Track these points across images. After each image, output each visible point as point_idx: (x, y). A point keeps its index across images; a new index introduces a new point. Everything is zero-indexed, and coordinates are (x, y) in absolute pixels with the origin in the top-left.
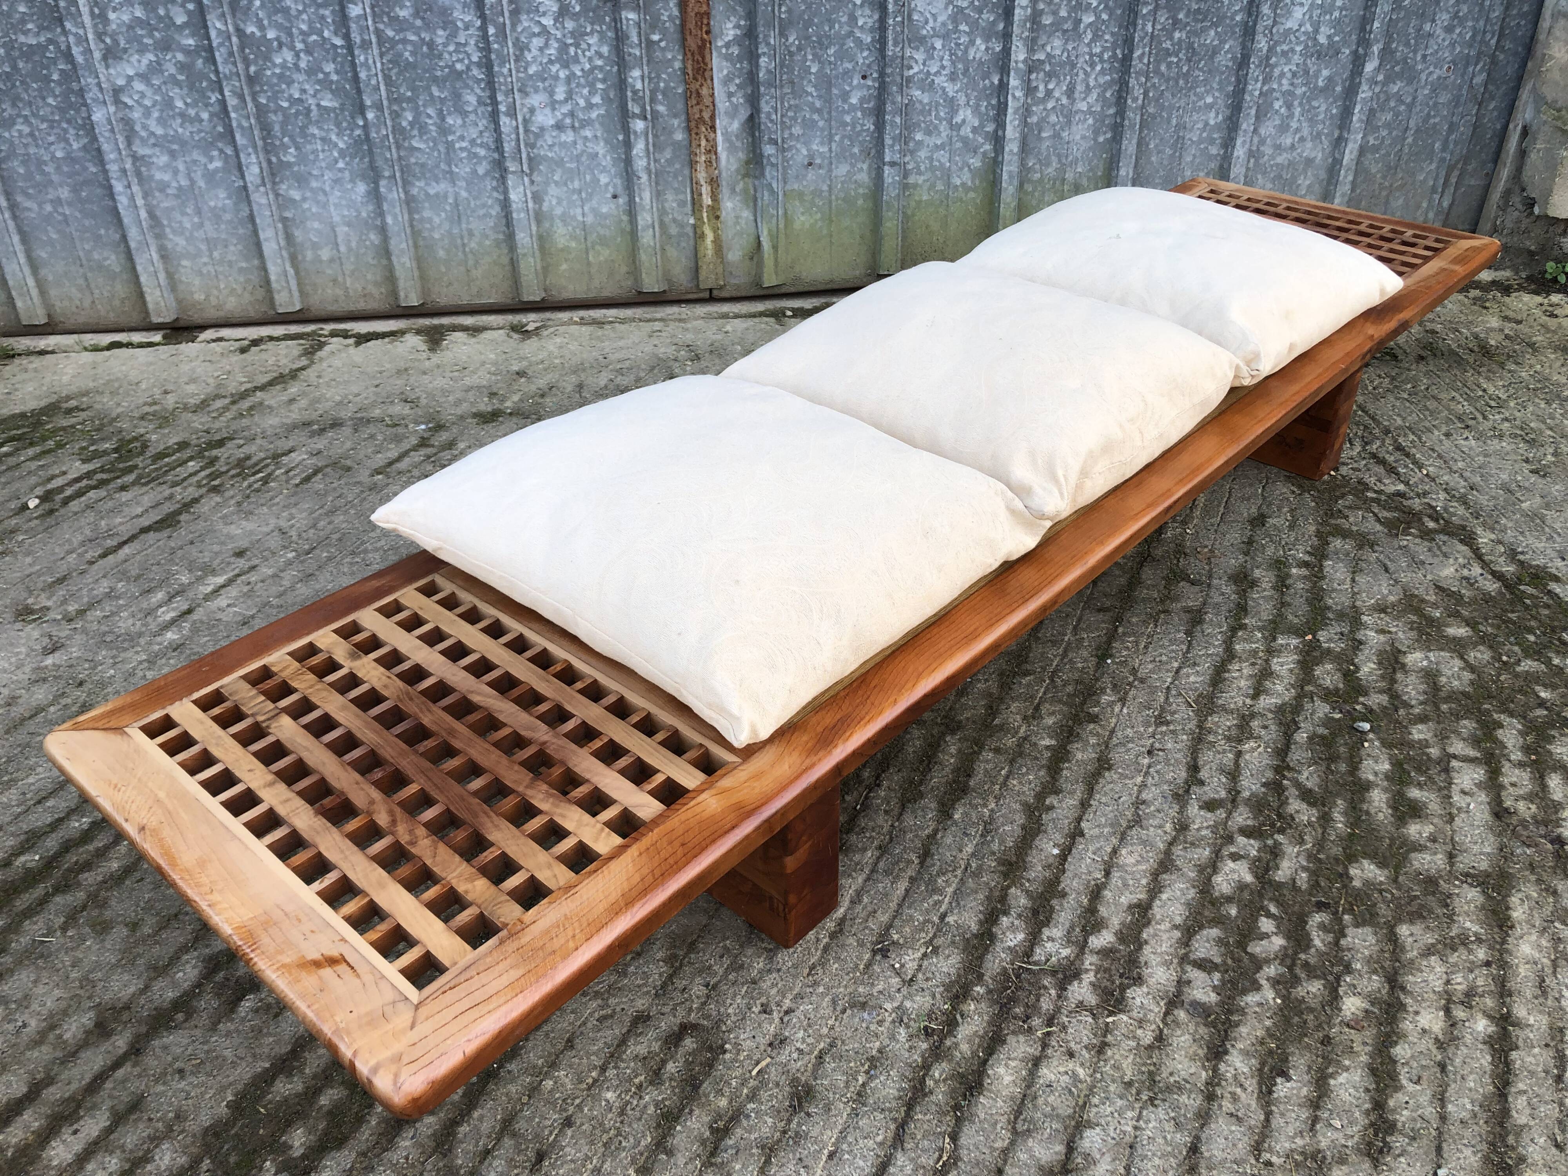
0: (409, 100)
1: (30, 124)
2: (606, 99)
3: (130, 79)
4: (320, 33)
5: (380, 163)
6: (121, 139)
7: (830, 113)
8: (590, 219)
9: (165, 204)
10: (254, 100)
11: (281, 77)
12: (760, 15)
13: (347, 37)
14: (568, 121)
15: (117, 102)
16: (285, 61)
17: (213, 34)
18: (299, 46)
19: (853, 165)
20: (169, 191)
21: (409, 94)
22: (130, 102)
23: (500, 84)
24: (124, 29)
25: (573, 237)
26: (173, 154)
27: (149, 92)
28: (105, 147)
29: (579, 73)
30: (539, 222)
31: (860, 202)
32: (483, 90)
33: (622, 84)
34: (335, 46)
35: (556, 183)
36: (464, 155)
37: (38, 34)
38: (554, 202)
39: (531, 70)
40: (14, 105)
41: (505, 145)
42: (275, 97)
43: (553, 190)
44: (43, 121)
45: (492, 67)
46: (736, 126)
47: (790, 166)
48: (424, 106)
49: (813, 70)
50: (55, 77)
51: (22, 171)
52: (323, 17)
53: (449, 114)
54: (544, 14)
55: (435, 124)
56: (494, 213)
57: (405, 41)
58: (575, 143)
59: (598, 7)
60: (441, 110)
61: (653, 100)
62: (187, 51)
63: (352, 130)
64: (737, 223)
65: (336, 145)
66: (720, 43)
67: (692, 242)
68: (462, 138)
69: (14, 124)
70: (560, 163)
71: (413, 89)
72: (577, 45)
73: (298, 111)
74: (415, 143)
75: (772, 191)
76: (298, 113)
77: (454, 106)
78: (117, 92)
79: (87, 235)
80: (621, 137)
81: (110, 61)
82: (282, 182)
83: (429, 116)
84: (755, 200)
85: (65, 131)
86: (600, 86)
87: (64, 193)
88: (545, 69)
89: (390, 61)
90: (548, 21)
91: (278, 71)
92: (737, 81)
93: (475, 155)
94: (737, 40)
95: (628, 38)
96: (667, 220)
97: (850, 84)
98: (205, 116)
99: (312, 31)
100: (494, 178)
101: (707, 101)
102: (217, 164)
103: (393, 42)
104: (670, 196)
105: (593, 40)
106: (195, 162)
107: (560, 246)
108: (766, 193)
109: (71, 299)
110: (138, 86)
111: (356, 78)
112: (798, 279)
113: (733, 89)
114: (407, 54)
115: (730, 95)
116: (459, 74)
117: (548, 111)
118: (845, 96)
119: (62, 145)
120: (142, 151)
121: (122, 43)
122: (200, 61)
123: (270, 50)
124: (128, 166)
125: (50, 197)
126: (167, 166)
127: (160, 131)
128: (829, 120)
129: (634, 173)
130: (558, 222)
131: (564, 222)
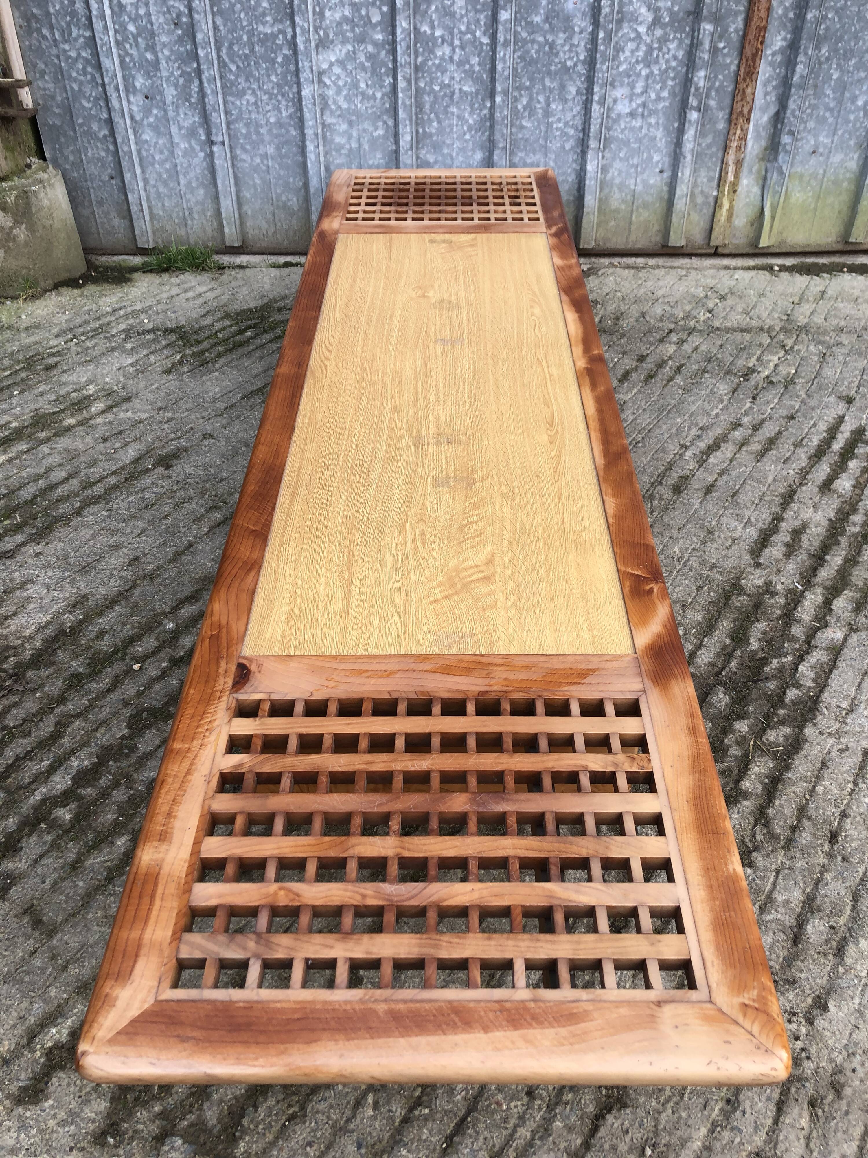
0: (527, 88)
1: (256, 96)
2: (673, 94)
3: (331, 64)
4: (473, 34)
5: (497, 136)
6: (318, 111)
7: (839, 111)
8: (639, 188)
9: (338, 161)
10: (416, 83)
11: (439, 67)
12: (805, 30)
13: (494, 38)
14: (640, 110)
15: (320, 81)
16: (444, 54)
17: (399, 31)
18: (457, 42)
19: (846, 155)
20: (343, 151)
21: (528, 83)
22: (328, 82)
23: (599, 78)
24: (334, 25)
25: (624, 201)
26: (350, 124)
27: (343, 76)
28: (307, 115)
29: (656, 72)
30: (601, 189)
31: (845, 184)
32: (582, 83)
33: (687, 82)
34: (481, 44)
35: (621, 159)
36: (558, 133)
37: (272, 25)
38: (616, 174)
39: (621, 69)
40: (247, 80)
41: (592, 127)
42: (431, 82)
43: (617, 164)
44: (265, 94)
45: (595, 65)
46: (765, 118)
47: (797, 153)
48: (537, 94)
49: (835, 77)
50: (280, 60)
51: (244, 131)
52: (478, 21)
53: (554, 101)
54: (641, 23)
55: (542, 108)
56: (570, 180)
57: (533, 41)
58: (641, 128)
59: (683, 18)
60: (549, 97)
61: (708, 96)
62: (375, 44)
63: (481, 110)
64: (748, 196)
65: (467, 121)
66: (769, 52)
67: (711, 210)
68: (559, 120)
69: (245, 95)
70: (626, 143)
71: (532, 79)
72: (660, 49)
73: (445, 93)
74: (524, 123)
75: (781, 173)
76: (445, 95)
77: (559, 95)
78: (320, 74)
79: (281, 182)
80: (676, 125)
81: (320, 49)
82: (423, 147)
83: (539, 102)
84: (765, 179)
85: (279, 102)
86: (670, 83)
87: (271, 150)
88: (632, 68)
89: (519, 57)
90: (642, 29)
91: (437, 62)
92: (774, 83)
93: (566, 134)
94: (782, 50)
95: (701, 44)
96: (697, 191)
97: (860, 90)
98: (379, 95)
99: (469, 30)
100: (575, 152)
101: (749, 98)
102: (381, 132)
103: (525, 41)
104: (703, 173)
105: (672, 46)
106: (364, 130)
107: (613, 208)
108: (775, 174)
109: (260, 228)
110: (337, 70)
111: (493, 69)
112: (782, 243)
113: (770, 89)
114: (533, 51)
115: (766, 94)
116: (567, 69)
117: (626, 102)
118: (854, 99)
119: (276, 112)
120: (329, 120)
121: (331, 35)
122: (384, 52)
123: (435, 45)
124: (320, 131)
125: (260, 152)
126: (345, 132)
127: (345, 106)
128: (837, 118)
129: (681, 153)
130: (616, 189)
131: (620, 189)
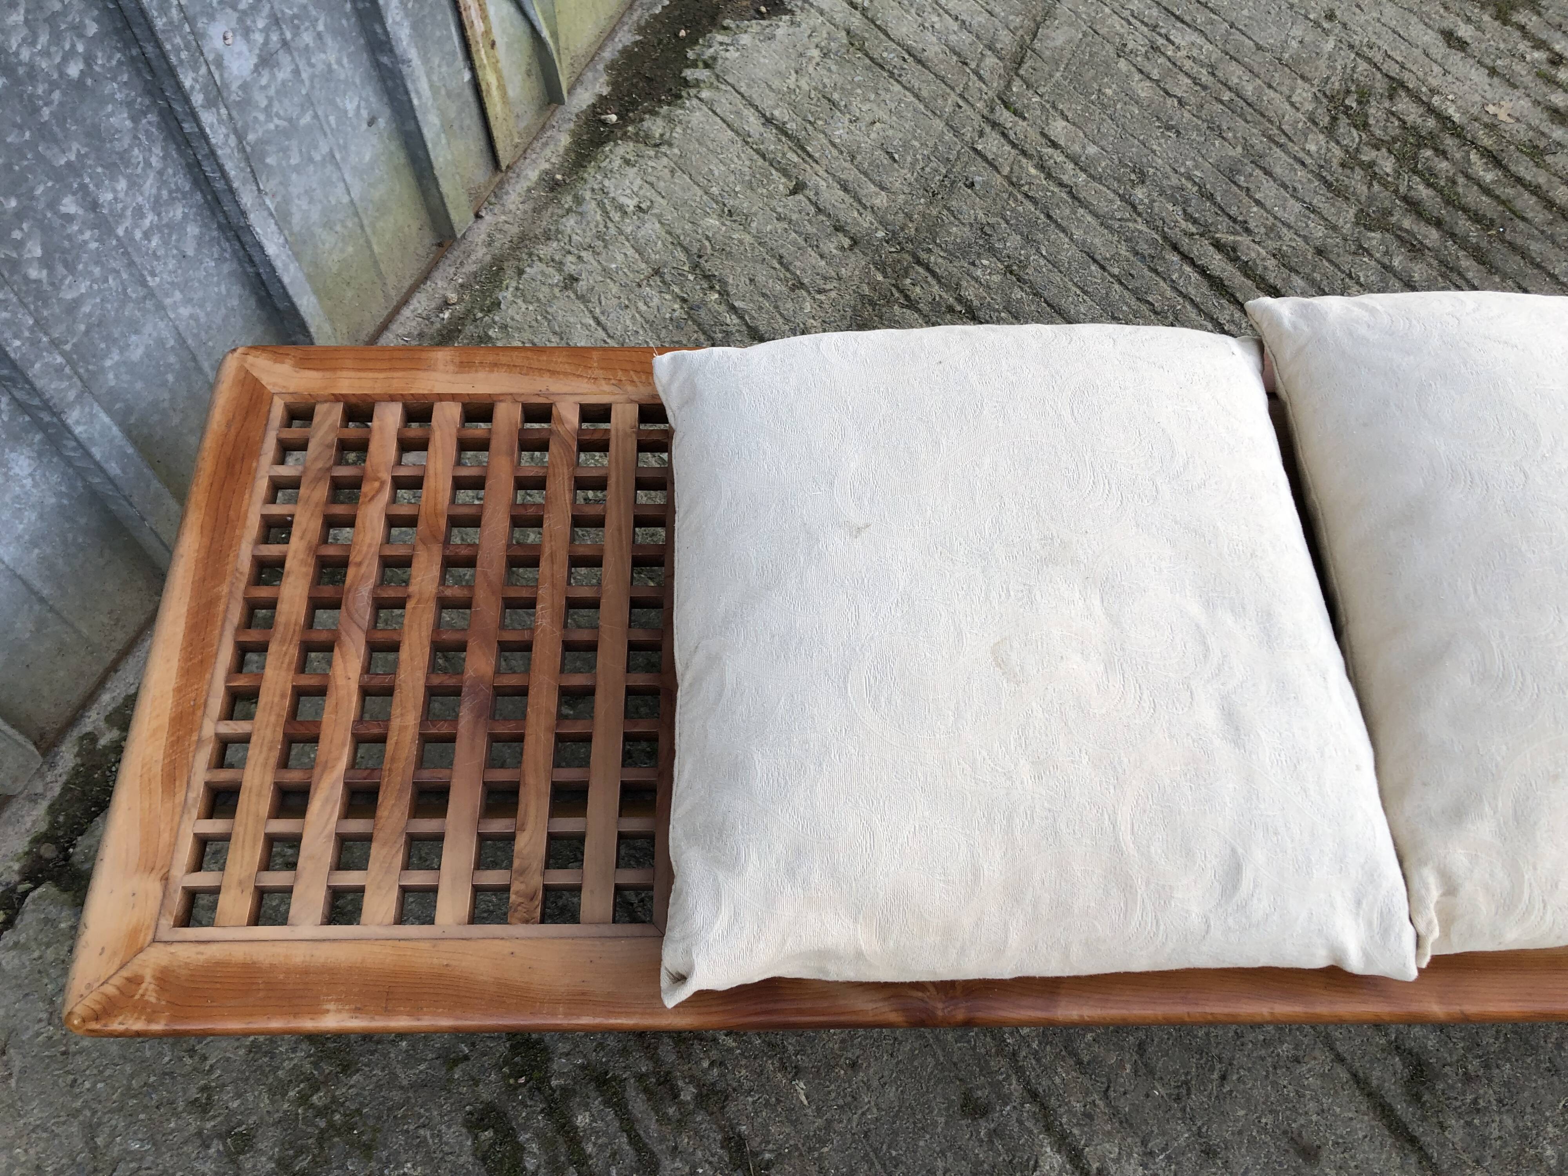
0: (19, 215)
5: (44, 384)
8: (357, 189)
14: (274, 37)
23: (177, 50)
25: (345, 239)
32: (129, 85)
35: (297, 169)
36: (155, 242)
38: (306, 204)
43: (297, 185)
48: (52, 204)
53: (99, 184)
55: (85, 225)
58: (296, 72)
60: (83, 187)
68: (139, 213)
70: (290, 128)
74: (70, 294)
77: (100, 160)
83: (69, 219)
93: (171, 226)
96: (442, 99)
104: (436, 59)
107: (335, 268)
116: (79, 85)
117: (240, 45)
129: (398, 61)
130: (321, 233)
131: (328, 225)
